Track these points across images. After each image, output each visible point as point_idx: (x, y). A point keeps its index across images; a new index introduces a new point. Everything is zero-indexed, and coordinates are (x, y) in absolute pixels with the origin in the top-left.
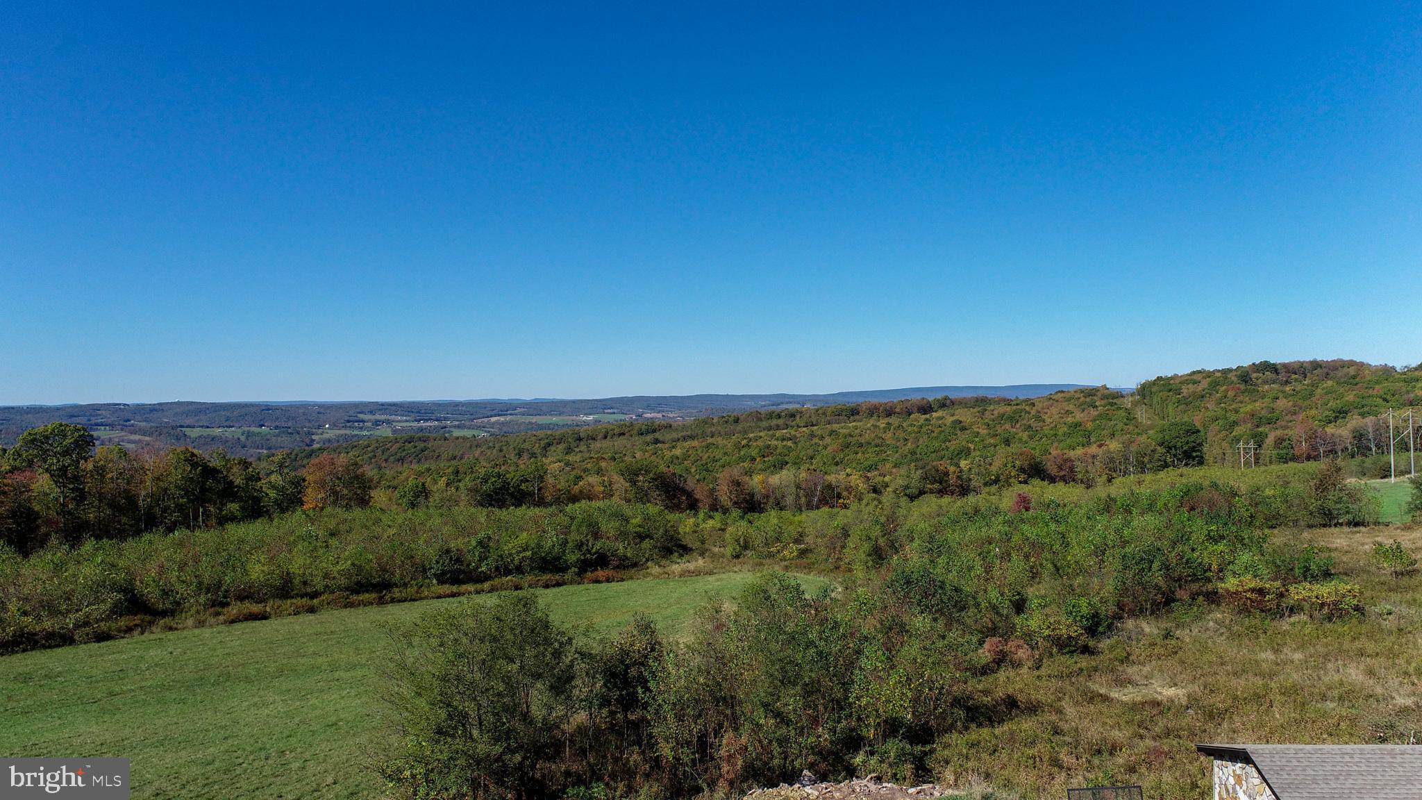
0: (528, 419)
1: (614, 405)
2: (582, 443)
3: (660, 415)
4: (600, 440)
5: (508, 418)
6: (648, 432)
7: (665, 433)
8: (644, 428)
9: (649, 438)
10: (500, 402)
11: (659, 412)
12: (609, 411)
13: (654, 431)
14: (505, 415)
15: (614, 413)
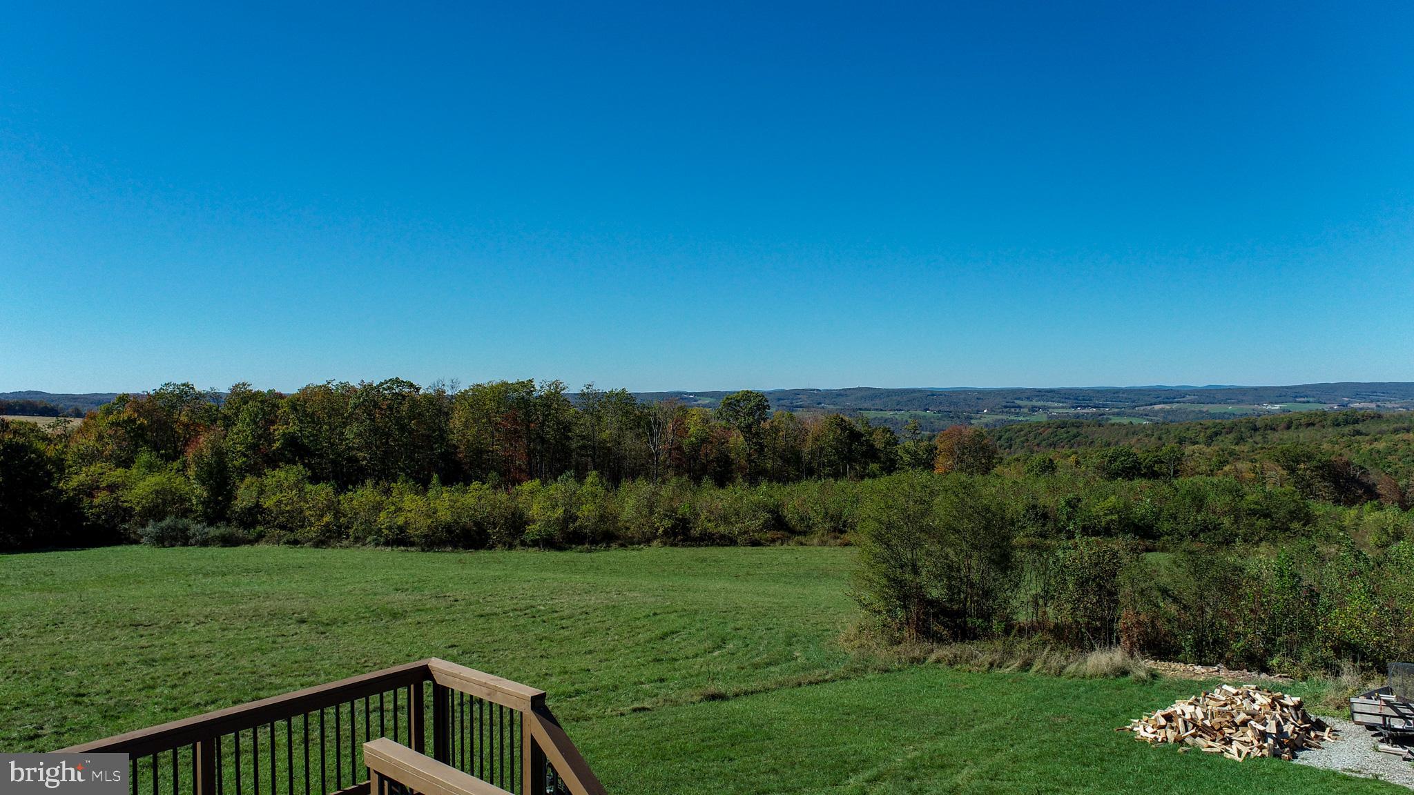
0: (1197, 407)
1: (1309, 393)
2: (1258, 433)
3: (1373, 405)
4: (1282, 430)
5: (1175, 406)
6: (1346, 423)
7: (1370, 425)
8: (1341, 418)
9: (1347, 429)
10: (1167, 388)
11: (1372, 402)
12: (1302, 399)
13: (1356, 422)
14: (1170, 403)
15: (1308, 402)
